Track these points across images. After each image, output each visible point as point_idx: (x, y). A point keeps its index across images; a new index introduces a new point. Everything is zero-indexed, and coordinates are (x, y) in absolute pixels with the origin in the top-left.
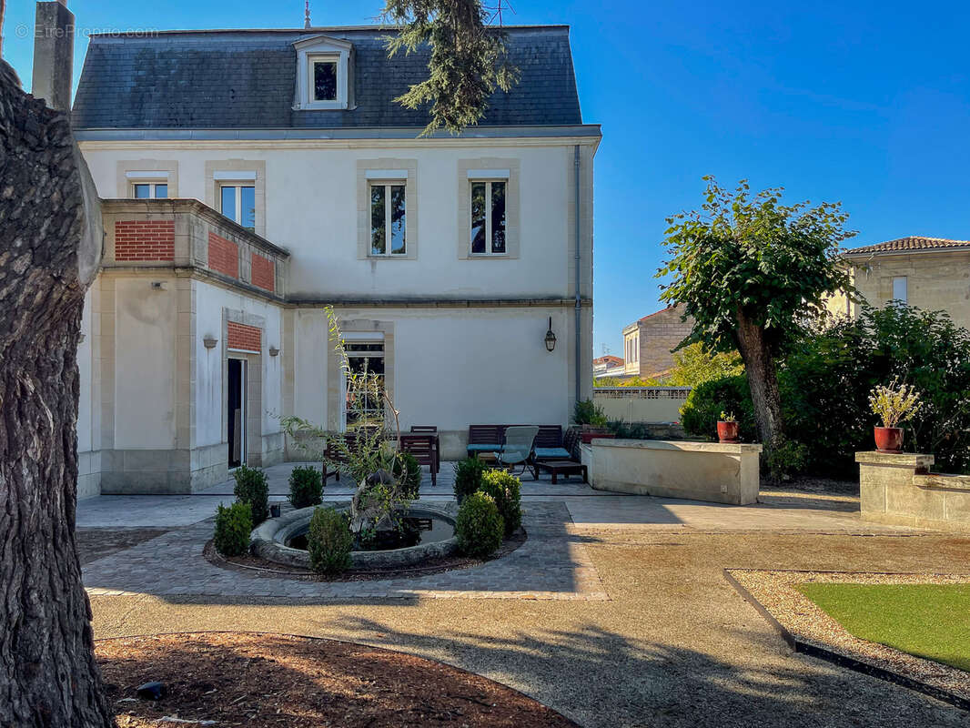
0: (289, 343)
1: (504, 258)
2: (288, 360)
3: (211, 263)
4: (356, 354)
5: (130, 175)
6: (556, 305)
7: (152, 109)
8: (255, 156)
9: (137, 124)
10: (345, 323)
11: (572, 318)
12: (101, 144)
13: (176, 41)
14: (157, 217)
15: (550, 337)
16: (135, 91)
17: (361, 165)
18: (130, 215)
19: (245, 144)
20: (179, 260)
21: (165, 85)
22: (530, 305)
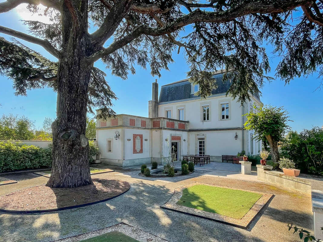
0: (189, 139)
1: (228, 120)
2: (188, 141)
3: (167, 126)
4: (200, 140)
5: (166, 110)
6: (238, 130)
7: (169, 98)
8: (184, 104)
9: (167, 101)
10: (198, 134)
11: (242, 132)
12: (163, 105)
13: (173, 85)
14: (158, 120)
15: (236, 137)
16: (167, 95)
17: (201, 104)
18: (155, 120)
19: (182, 102)
20: (160, 127)
21: (171, 93)
22: (232, 130)
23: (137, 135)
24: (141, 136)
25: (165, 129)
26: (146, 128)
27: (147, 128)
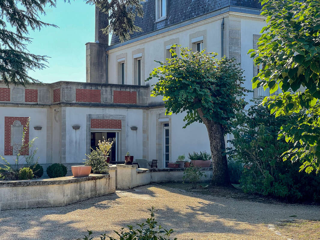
0: (148, 124)
2: (147, 131)
3: (78, 100)
8: (142, 46)
10: (161, 113)
17: (165, 43)
18: (56, 87)
19: (139, 42)
20: (61, 102)
23: (16, 118)
24: (24, 121)
25: (71, 105)
26: (37, 104)
27: (40, 105)
